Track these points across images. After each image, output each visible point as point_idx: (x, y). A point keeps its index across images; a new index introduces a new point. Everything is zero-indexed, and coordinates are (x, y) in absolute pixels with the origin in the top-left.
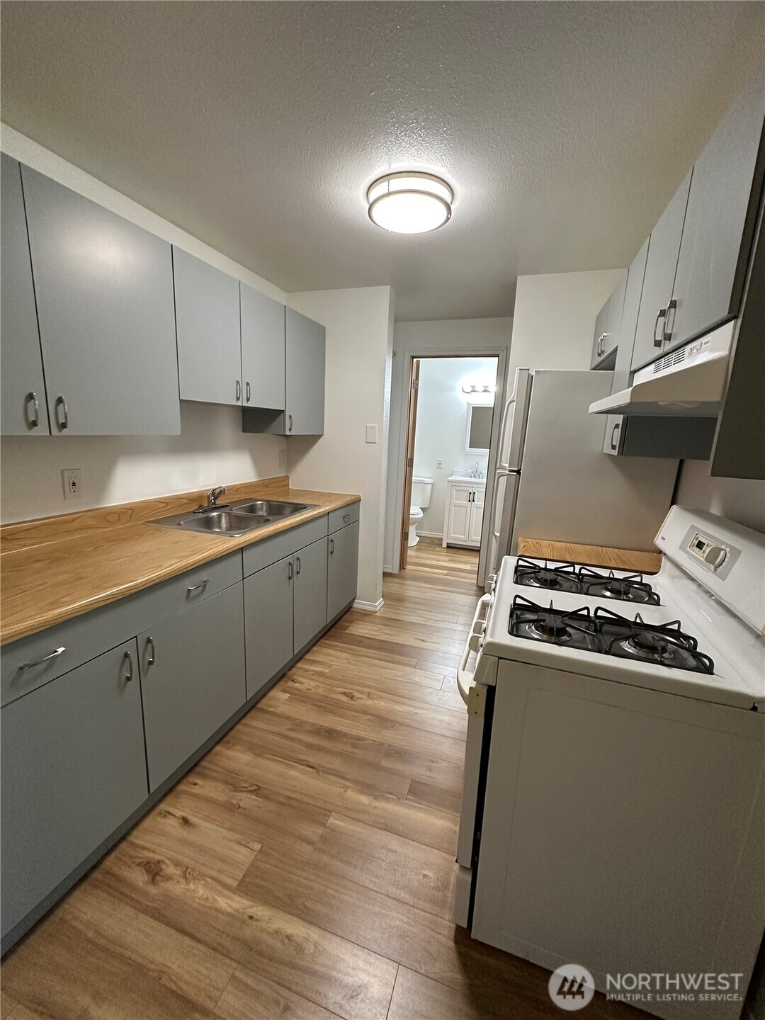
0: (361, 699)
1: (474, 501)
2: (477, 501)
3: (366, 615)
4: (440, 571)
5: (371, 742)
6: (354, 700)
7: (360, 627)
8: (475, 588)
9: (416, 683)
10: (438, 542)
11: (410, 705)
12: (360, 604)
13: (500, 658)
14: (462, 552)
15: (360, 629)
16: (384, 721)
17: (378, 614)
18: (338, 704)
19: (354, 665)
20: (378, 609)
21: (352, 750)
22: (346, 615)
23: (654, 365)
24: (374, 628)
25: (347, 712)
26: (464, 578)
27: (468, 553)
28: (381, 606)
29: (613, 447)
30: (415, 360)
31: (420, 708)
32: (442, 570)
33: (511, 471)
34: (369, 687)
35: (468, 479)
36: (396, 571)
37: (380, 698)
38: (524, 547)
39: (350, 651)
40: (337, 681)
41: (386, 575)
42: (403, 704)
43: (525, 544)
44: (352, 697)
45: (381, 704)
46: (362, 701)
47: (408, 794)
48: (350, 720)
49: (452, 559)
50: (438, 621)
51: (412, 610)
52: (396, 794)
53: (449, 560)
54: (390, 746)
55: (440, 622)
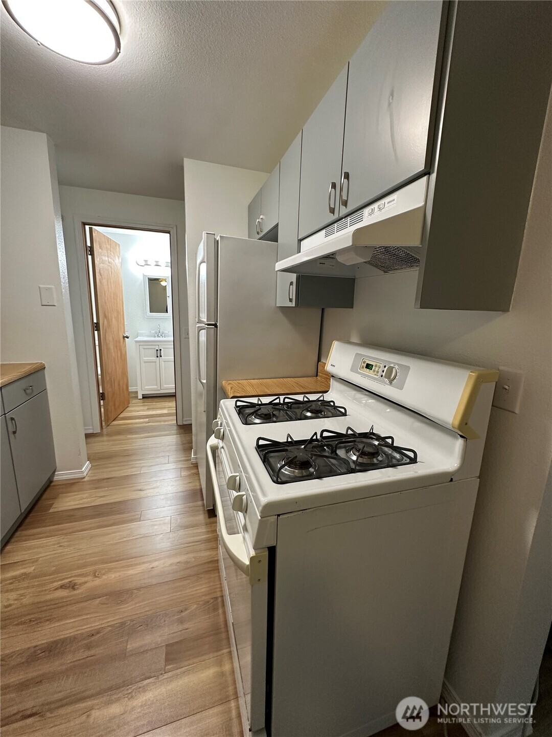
0: (86, 582)
1: (161, 356)
2: (164, 356)
3: (73, 484)
4: (142, 420)
5: (110, 628)
6: (78, 588)
7: (68, 499)
8: (175, 428)
9: (145, 537)
10: (133, 395)
11: (144, 563)
12: (62, 475)
13: (279, 515)
14: (156, 400)
15: (67, 503)
16: (117, 595)
17: (85, 479)
18: (57, 604)
19: (69, 546)
20: (85, 474)
21: (87, 653)
22: (47, 492)
23: (324, 231)
24: (85, 496)
25: (69, 608)
26: (165, 421)
27: (162, 399)
28: (87, 470)
29: (291, 300)
30: (87, 227)
31: (156, 560)
32: (143, 418)
33: (208, 325)
34: (92, 564)
35: (153, 339)
36: (98, 430)
37: (110, 570)
38: (231, 388)
39: (60, 533)
40: (50, 575)
41: (88, 436)
42: (136, 565)
43: (231, 385)
44: (73, 586)
45: (112, 578)
46: (88, 585)
47: (166, 665)
48: (74, 617)
49: (150, 407)
50: (152, 466)
51: (122, 464)
52: (153, 674)
53: (148, 409)
54: (132, 621)
55: (153, 467)
